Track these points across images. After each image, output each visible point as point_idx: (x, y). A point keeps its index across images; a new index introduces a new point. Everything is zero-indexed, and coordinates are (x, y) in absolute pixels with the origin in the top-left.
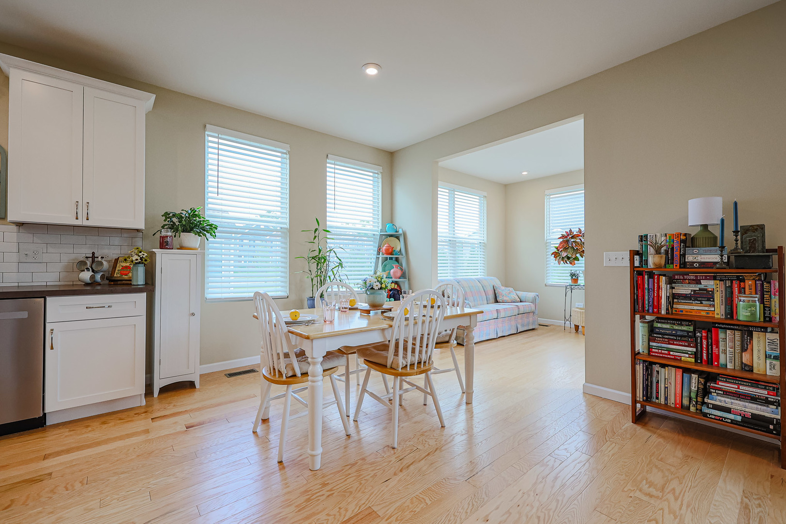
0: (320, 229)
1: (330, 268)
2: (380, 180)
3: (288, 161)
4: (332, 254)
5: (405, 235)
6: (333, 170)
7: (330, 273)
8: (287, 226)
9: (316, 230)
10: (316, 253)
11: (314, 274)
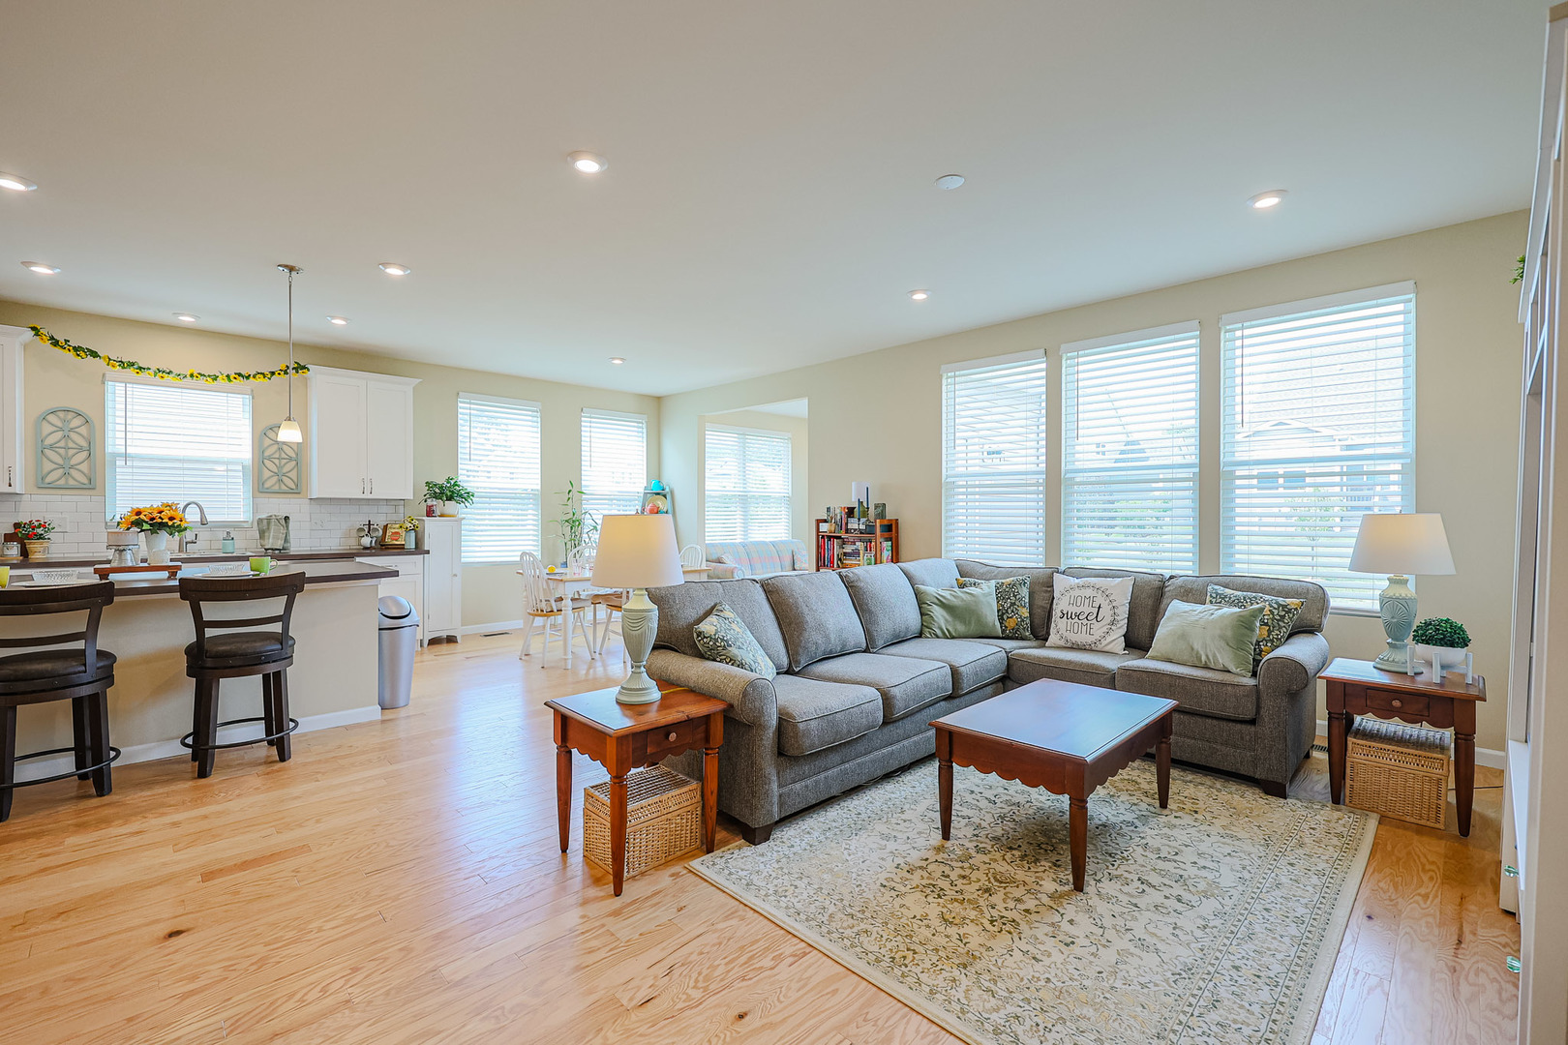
0: (574, 490)
1: (585, 531)
2: (645, 430)
3: (539, 419)
4: (588, 516)
5: (672, 492)
6: (588, 424)
7: (585, 536)
8: (539, 487)
9: (570, 491)
10: (570, 516)
11: (568, 538)
